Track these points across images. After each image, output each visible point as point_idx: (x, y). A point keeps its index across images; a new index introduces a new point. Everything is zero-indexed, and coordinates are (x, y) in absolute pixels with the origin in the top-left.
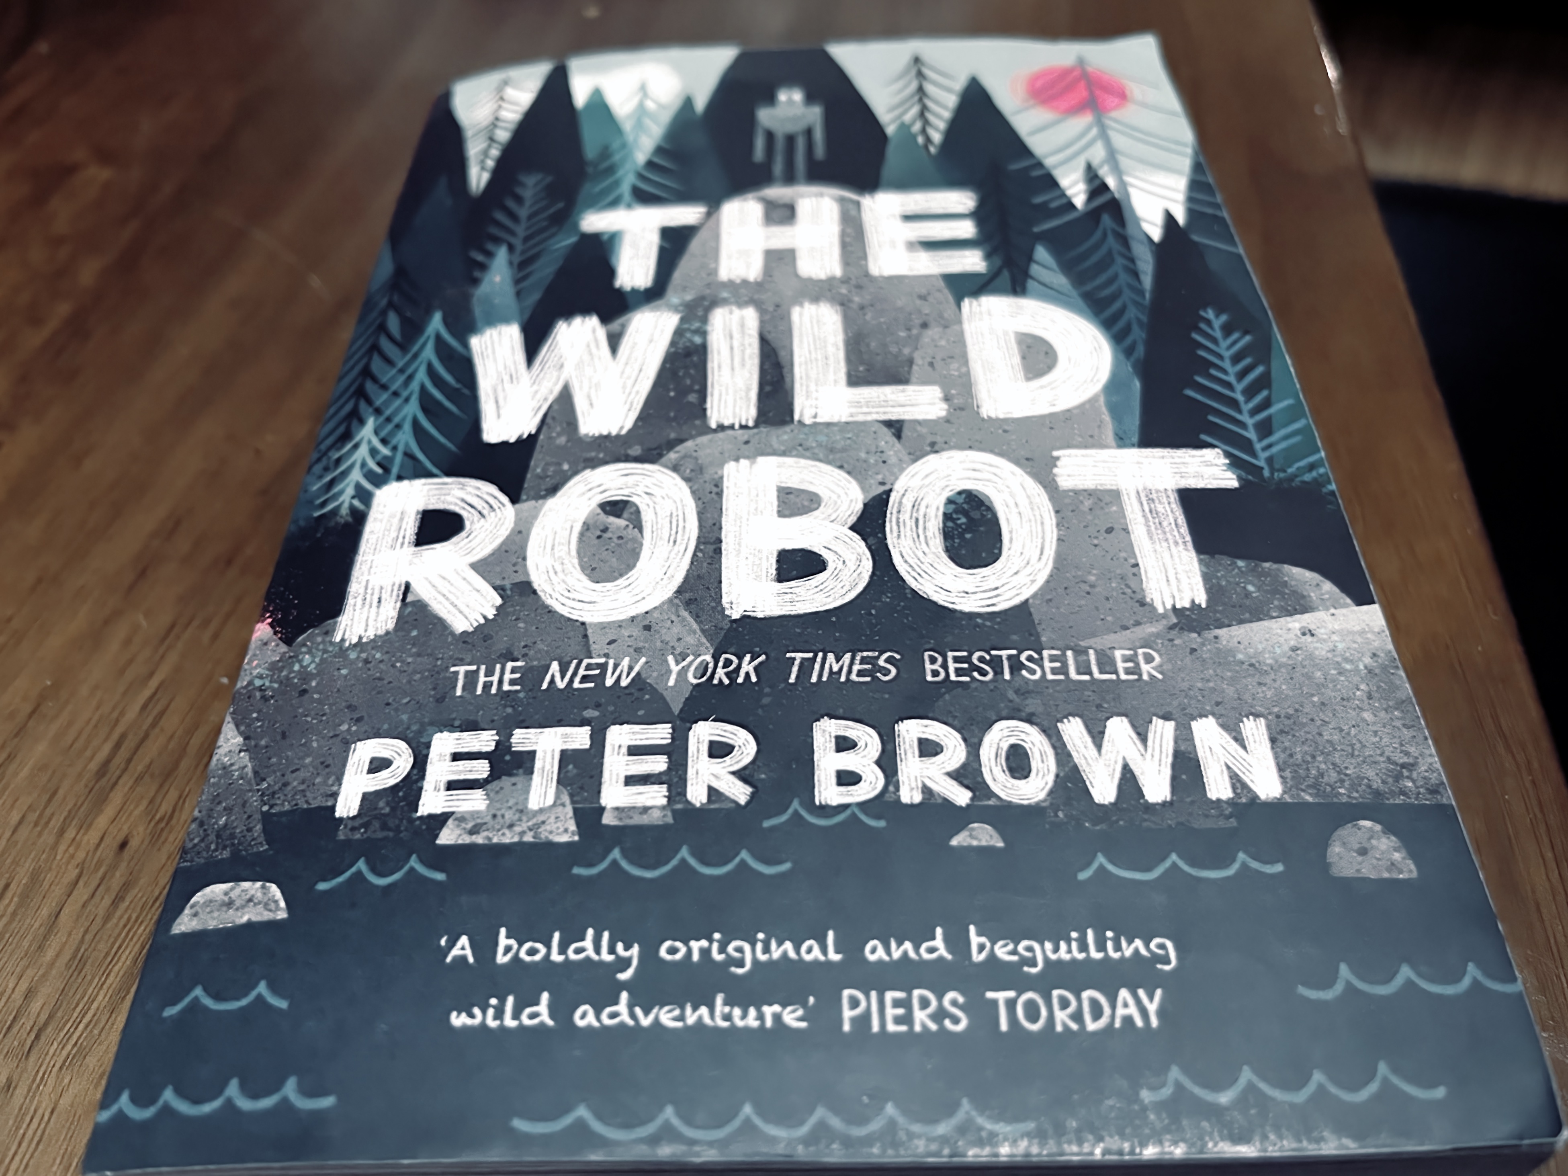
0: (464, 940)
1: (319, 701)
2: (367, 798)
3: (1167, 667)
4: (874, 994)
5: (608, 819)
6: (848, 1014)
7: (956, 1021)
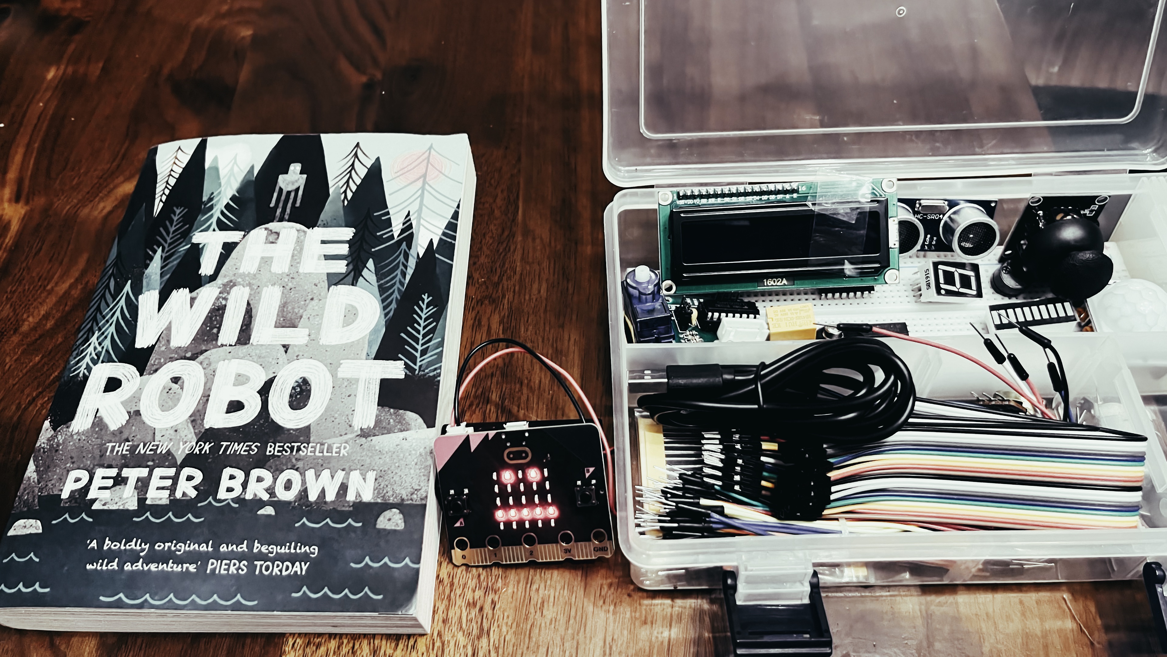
0: (95, 541)
1: (62, 455)
2: (72, 492)
3: (350, 451)
4: (219, 561)
5: (148, 502)
6: (210, 567)
7: (243, 570)
